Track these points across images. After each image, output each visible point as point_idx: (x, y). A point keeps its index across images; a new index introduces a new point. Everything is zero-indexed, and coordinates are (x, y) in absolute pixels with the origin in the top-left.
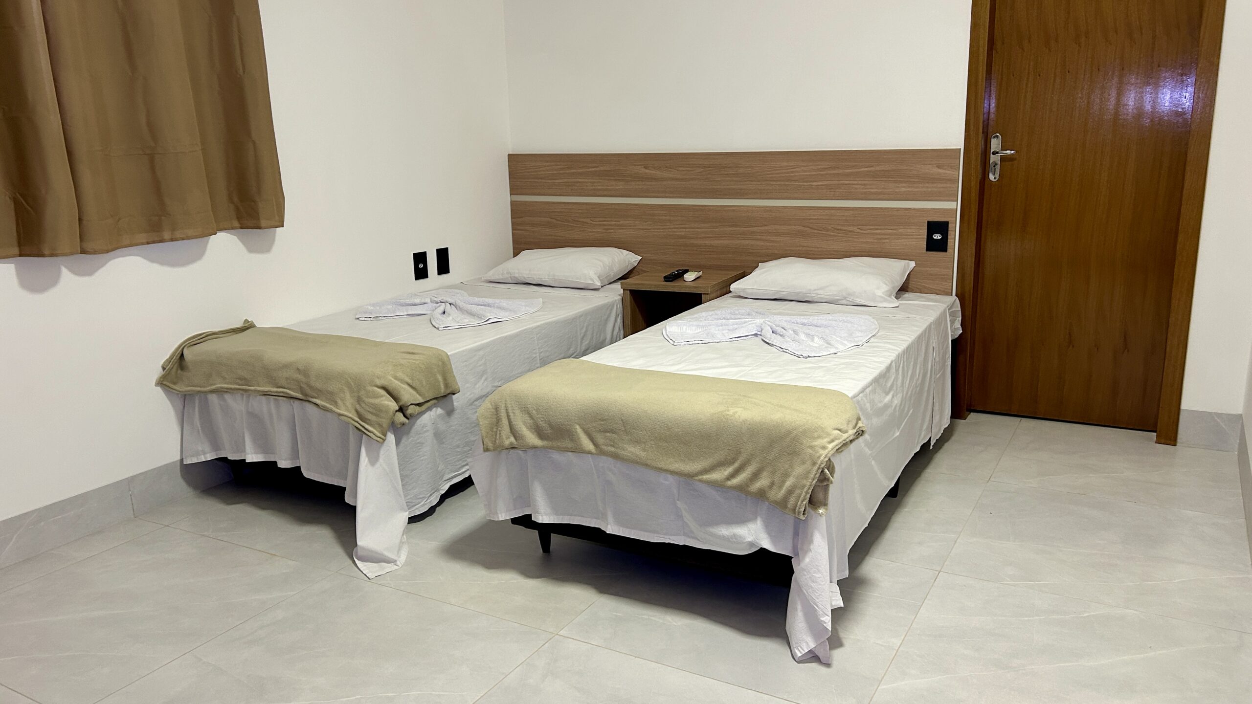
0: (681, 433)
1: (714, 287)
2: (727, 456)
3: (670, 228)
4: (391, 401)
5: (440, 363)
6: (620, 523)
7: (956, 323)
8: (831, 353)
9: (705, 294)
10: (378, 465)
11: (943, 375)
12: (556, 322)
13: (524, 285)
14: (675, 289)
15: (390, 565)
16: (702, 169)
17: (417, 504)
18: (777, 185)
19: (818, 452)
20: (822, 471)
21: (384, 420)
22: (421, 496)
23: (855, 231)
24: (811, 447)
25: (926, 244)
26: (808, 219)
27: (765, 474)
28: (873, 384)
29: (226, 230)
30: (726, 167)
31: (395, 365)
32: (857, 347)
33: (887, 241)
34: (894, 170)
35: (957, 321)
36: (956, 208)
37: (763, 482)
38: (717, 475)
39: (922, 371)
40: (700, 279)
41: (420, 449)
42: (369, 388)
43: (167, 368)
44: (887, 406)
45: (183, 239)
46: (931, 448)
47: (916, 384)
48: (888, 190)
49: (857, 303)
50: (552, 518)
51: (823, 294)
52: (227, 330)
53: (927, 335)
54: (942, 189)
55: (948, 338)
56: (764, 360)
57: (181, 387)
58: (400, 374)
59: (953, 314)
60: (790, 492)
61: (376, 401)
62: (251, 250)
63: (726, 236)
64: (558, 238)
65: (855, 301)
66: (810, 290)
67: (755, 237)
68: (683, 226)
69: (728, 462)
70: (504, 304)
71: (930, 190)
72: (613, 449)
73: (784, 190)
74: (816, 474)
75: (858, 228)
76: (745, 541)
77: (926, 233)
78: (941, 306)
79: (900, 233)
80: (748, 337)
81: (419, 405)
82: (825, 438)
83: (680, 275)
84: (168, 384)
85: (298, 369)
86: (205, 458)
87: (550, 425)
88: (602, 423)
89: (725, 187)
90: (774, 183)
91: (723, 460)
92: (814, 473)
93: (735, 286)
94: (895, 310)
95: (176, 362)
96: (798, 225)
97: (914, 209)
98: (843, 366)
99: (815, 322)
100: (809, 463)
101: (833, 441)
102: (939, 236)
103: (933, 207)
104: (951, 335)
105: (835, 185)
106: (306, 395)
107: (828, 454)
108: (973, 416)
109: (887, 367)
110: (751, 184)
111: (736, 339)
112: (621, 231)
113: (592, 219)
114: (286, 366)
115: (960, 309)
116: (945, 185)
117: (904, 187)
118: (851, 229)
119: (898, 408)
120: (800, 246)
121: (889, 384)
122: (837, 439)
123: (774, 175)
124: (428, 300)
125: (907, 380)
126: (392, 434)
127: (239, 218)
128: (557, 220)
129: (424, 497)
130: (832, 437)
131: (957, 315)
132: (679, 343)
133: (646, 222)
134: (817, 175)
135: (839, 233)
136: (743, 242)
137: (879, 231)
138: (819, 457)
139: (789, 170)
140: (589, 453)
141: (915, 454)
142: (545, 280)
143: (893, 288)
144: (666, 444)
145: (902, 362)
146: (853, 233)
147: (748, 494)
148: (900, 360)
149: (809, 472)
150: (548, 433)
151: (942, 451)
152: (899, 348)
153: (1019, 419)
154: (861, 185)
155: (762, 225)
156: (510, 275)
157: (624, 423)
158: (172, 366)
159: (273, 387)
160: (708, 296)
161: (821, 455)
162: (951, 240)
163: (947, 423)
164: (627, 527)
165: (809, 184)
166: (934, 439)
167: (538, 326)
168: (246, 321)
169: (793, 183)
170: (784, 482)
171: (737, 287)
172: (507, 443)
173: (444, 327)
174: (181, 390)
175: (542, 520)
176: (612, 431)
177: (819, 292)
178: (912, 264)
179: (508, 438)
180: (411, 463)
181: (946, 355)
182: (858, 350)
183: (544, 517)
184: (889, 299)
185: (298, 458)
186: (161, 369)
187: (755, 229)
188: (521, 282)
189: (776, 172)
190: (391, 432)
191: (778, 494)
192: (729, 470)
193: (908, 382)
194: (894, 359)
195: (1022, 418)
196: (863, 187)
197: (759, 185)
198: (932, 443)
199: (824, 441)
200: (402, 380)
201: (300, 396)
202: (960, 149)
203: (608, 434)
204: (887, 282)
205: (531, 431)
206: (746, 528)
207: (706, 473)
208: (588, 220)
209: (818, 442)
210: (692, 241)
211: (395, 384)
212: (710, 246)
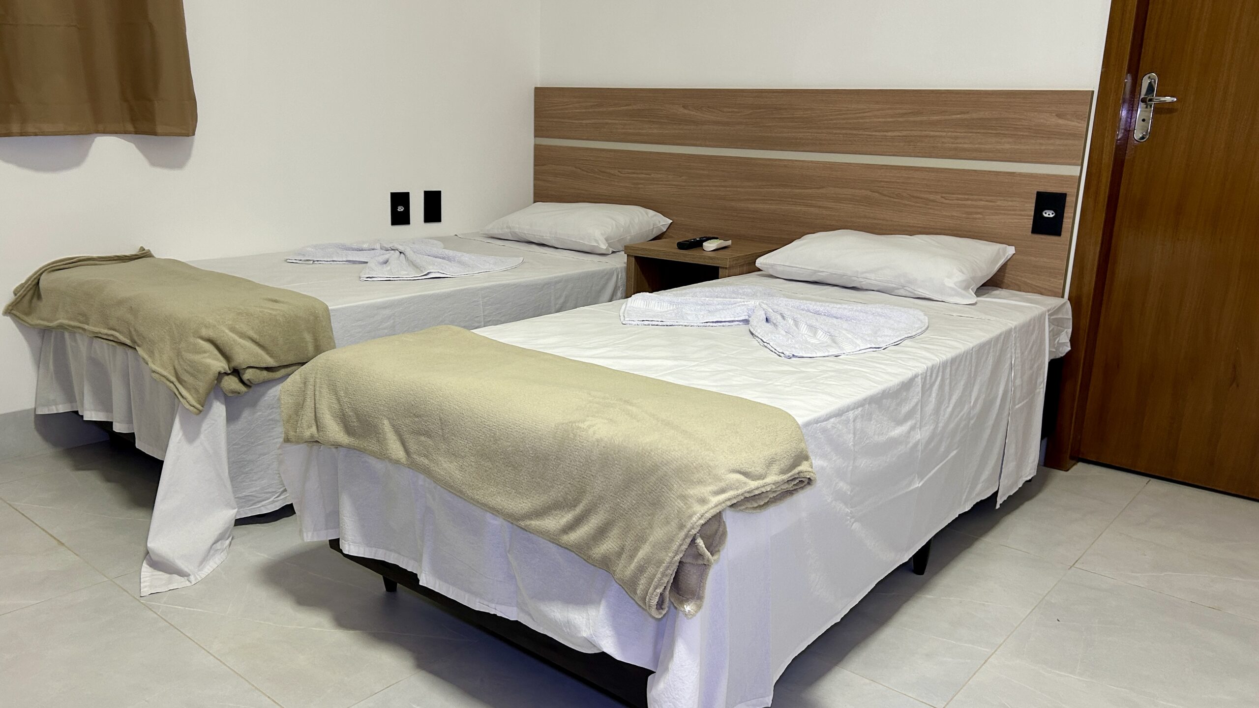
0: (510, 448)
1: (737, 260)
2: (567, 494)
3: (708, 186)
4: (218, 360)
5: (312, 318)
6: (439, 574)
7: (1062, 337)
8: (830, 354)
9: (723, 268)
10: (197, 443)
11: (1030, 406)
12: (517, 286)
13: (526, 244)
14: (687, 259)
15: (182, 579)
16: (751, 111)
17: (266, 500)
18: (841, 134)
19: (690, 507)
20: (694, 540)
21: (201, 384)
22: (270, 490)
23: (937, 200)
24: (684, 498)
25: (1032, 223)
26: (877, 181)
27: (615, 532)
28: (867, 406)
29: (116, 133)
30: (781, 109)
31: (239, 314)
32: (875, 350)
33: (980, 216)
34: (996, 119)
35: (1064, 333)
36: (1078, 174)
37: (607, 546)
38: (553, 523)
39: (983, 396)
40: (726, 250)
41: (273, 428)
42: (192, 339)
43: (18, 295)
44: (893, 443)
45: (36, 135)
46: (998, 506)
47: (969, 413)
48: (986, 147)
49: (919, 295)
50: (362, 549)
51: (873, 279)
52: (109, 257)
53: (999, 345)
54: (1061, 148)
55: (1044, 356)
56: (725, 355)
57: (34, 320)
58: (243, 327)
59: (1056, 323)
60: (641, 569)
61: (197, 358)
62: (153, 163)
63: (774, 199)
64: (583, 192)
65: (916, 292)
66: (857, 272)
67: (810, 202)
68: (723, 184)
69: (567, 504)
70: (467, 259)
71: (1043, 148)
72: (426, 462)
73: (850, 141)
74: (681, 545)
75: (942, 197)
76: (579, 635)
77: (1033, 208)
78: (1036, 308)
79: (998, 206)
80: (732, 324)
81: (268, 369)
82: (710, 484)
83: (697, 244)
84: (18, 314)
85: (131, 307)
86: (57, 409)
87: (358, 416)
88: (416, 419)
89: (777, 135)
90: (838, 131)
91: (561, 499)
92: (678, 542)
93: (762, 261)
94: (967, 308)
95: (31, 289)
96: (865, 189)
97: (1020, 175)
98: (833, 374)
99: (834, 311)
100: (674, 524)
101: (723, 491)
102: (1051, 214)
103: (1045, 172)
104: (1050, 352)
105: (915, 136)
106: (134, 342)
107: (706, 512)
108: (1080, 467)
109: (903, 382)
110: (809, 132)
111: (714, 324)
112: (652, 187)
113: (620, 170)
114: (120, 303)
115: (1070, 316)
116: (1066, 142)
117: (1008, 143)
118: (932, 197)
119: (920, 447)
120: (865, 217)
121: (905, 409)
122: (732, 489)
123: (838, 122)
124: (378, 246)
125: (947, 407)
126: (222, 403)
127: (133, 120)
128: (583, 170)
129: (275, 492)
130: (723, 484)
131: (1065, 326)
132: (630, 322)
133: (680, 177)
134: (894, 122)
135: (917, 203)
136: (794, 208)
137: (969, 202)
138: (690, 517)
139: (858, 115)
140: (397, 462)
141: (959, 515)
142: (547, 238)
143: (973, 278)
144: (489, 464)
145: (939, 379)
146: (935, 203)
147: (588, 560)
148: (934, 376)
149: (671, 540)
150: (354, 426)
151: (1017, 513)
152: (936, 356)
153: (1146, 479)
154: (951, 138)
155: (818, 186)
156: (509, 230)
157: (443, 423)
158: (25, 292)
159: (105, 328)
160: (727, 271)
161: (695, 513)
162: (1068, 220)
163: (1030, 474)
164: (446, 581)
165: (882, 134)
166: (1004, 495)
167: (487, 288)
168: (142, 249)
169: (861, 132)
170: (636, 550)
171: (765, 261)
172: (307, 434)
173: (367, 278)
174: (32, 323)
175: (349, 552)
176: (428, 434)
177: (868, 275)
178: (1011, 250)
179: (309, 427)
180: (258, 445)
181: (1037, 379)
182: (875, 354)
183: (352, 547)
184: (963, 292)
185: (132, 423)
186: (12, 295)
187: (810, 191)
188: (523, 240)
189: (842, 117)
190: (220, 401)
191: (626, 569)
192: (567, 517)
193: (949, 410)
194: (921, 372)
195: (1151, 479)
196: (952, 140)
197: (819, 133)
198: (1000, 501)
199: (704, 491)
200: (242, 333)
201: (128, 342)
202: (1093, 92)
203: (423, 438)
204: (964, 270)
205: (336, 421)
206: (585, 615)
207: (537, 516)
208: (616, 172)
209: (695, 491)
210: (733, 204)
211: (228, 336)
212: (754, 211)
